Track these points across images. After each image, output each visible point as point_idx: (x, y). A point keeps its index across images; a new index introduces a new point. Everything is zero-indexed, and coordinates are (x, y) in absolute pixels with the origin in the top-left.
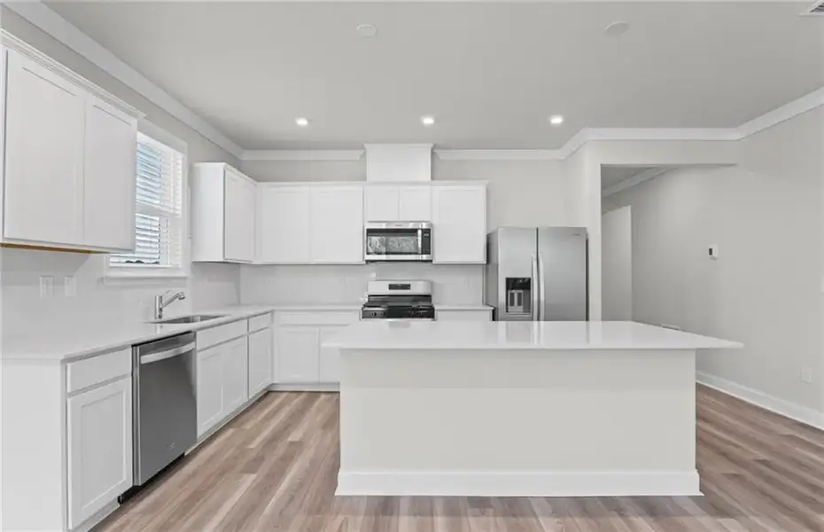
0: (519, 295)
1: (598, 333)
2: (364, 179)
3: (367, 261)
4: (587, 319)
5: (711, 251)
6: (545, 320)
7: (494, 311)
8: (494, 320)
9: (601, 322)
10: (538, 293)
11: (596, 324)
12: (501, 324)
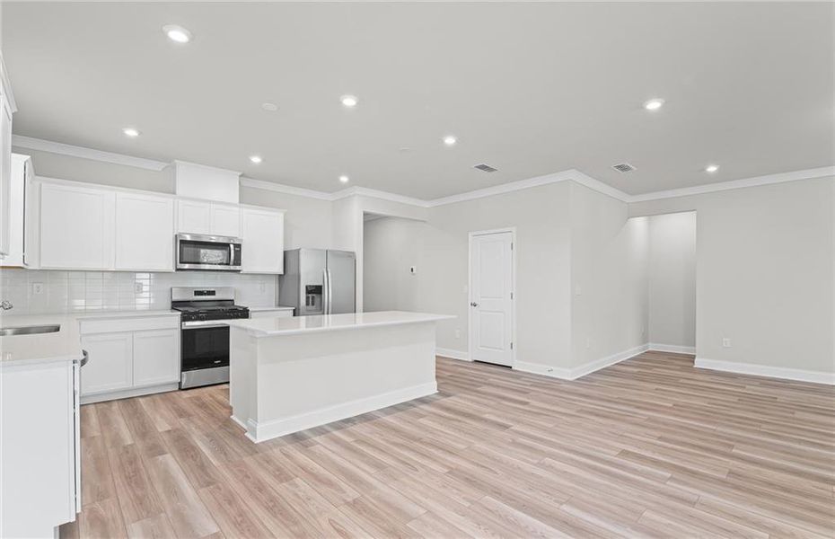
0: (313, 298)
1: (361, 319)
2: (174, 193)
3: (178, 270)
4: (355, 312)
5: (412, 270)
6: (332, 313)
7: (294, 310)
8: (294, 315)
9: (362, 314)
10: (328, 295)
11: (360, 314)
12: (303, 318)
